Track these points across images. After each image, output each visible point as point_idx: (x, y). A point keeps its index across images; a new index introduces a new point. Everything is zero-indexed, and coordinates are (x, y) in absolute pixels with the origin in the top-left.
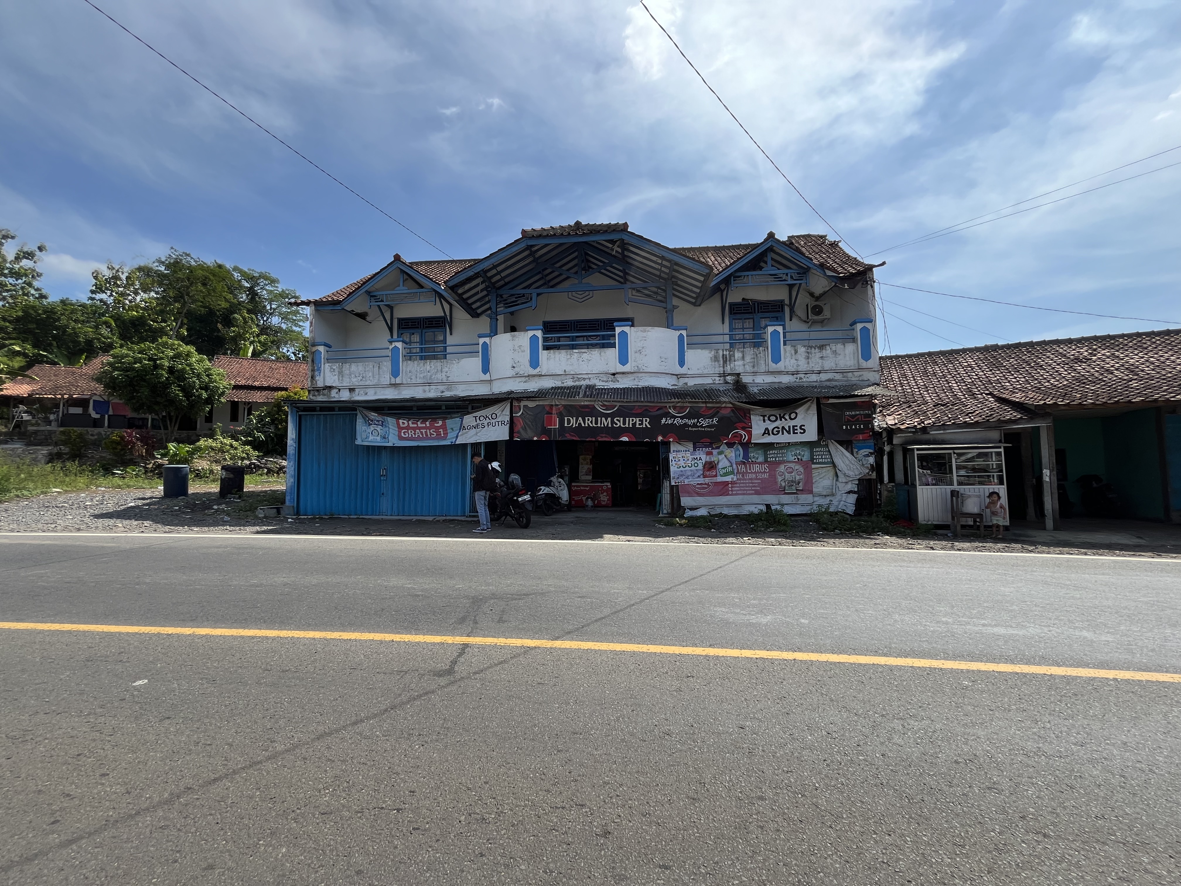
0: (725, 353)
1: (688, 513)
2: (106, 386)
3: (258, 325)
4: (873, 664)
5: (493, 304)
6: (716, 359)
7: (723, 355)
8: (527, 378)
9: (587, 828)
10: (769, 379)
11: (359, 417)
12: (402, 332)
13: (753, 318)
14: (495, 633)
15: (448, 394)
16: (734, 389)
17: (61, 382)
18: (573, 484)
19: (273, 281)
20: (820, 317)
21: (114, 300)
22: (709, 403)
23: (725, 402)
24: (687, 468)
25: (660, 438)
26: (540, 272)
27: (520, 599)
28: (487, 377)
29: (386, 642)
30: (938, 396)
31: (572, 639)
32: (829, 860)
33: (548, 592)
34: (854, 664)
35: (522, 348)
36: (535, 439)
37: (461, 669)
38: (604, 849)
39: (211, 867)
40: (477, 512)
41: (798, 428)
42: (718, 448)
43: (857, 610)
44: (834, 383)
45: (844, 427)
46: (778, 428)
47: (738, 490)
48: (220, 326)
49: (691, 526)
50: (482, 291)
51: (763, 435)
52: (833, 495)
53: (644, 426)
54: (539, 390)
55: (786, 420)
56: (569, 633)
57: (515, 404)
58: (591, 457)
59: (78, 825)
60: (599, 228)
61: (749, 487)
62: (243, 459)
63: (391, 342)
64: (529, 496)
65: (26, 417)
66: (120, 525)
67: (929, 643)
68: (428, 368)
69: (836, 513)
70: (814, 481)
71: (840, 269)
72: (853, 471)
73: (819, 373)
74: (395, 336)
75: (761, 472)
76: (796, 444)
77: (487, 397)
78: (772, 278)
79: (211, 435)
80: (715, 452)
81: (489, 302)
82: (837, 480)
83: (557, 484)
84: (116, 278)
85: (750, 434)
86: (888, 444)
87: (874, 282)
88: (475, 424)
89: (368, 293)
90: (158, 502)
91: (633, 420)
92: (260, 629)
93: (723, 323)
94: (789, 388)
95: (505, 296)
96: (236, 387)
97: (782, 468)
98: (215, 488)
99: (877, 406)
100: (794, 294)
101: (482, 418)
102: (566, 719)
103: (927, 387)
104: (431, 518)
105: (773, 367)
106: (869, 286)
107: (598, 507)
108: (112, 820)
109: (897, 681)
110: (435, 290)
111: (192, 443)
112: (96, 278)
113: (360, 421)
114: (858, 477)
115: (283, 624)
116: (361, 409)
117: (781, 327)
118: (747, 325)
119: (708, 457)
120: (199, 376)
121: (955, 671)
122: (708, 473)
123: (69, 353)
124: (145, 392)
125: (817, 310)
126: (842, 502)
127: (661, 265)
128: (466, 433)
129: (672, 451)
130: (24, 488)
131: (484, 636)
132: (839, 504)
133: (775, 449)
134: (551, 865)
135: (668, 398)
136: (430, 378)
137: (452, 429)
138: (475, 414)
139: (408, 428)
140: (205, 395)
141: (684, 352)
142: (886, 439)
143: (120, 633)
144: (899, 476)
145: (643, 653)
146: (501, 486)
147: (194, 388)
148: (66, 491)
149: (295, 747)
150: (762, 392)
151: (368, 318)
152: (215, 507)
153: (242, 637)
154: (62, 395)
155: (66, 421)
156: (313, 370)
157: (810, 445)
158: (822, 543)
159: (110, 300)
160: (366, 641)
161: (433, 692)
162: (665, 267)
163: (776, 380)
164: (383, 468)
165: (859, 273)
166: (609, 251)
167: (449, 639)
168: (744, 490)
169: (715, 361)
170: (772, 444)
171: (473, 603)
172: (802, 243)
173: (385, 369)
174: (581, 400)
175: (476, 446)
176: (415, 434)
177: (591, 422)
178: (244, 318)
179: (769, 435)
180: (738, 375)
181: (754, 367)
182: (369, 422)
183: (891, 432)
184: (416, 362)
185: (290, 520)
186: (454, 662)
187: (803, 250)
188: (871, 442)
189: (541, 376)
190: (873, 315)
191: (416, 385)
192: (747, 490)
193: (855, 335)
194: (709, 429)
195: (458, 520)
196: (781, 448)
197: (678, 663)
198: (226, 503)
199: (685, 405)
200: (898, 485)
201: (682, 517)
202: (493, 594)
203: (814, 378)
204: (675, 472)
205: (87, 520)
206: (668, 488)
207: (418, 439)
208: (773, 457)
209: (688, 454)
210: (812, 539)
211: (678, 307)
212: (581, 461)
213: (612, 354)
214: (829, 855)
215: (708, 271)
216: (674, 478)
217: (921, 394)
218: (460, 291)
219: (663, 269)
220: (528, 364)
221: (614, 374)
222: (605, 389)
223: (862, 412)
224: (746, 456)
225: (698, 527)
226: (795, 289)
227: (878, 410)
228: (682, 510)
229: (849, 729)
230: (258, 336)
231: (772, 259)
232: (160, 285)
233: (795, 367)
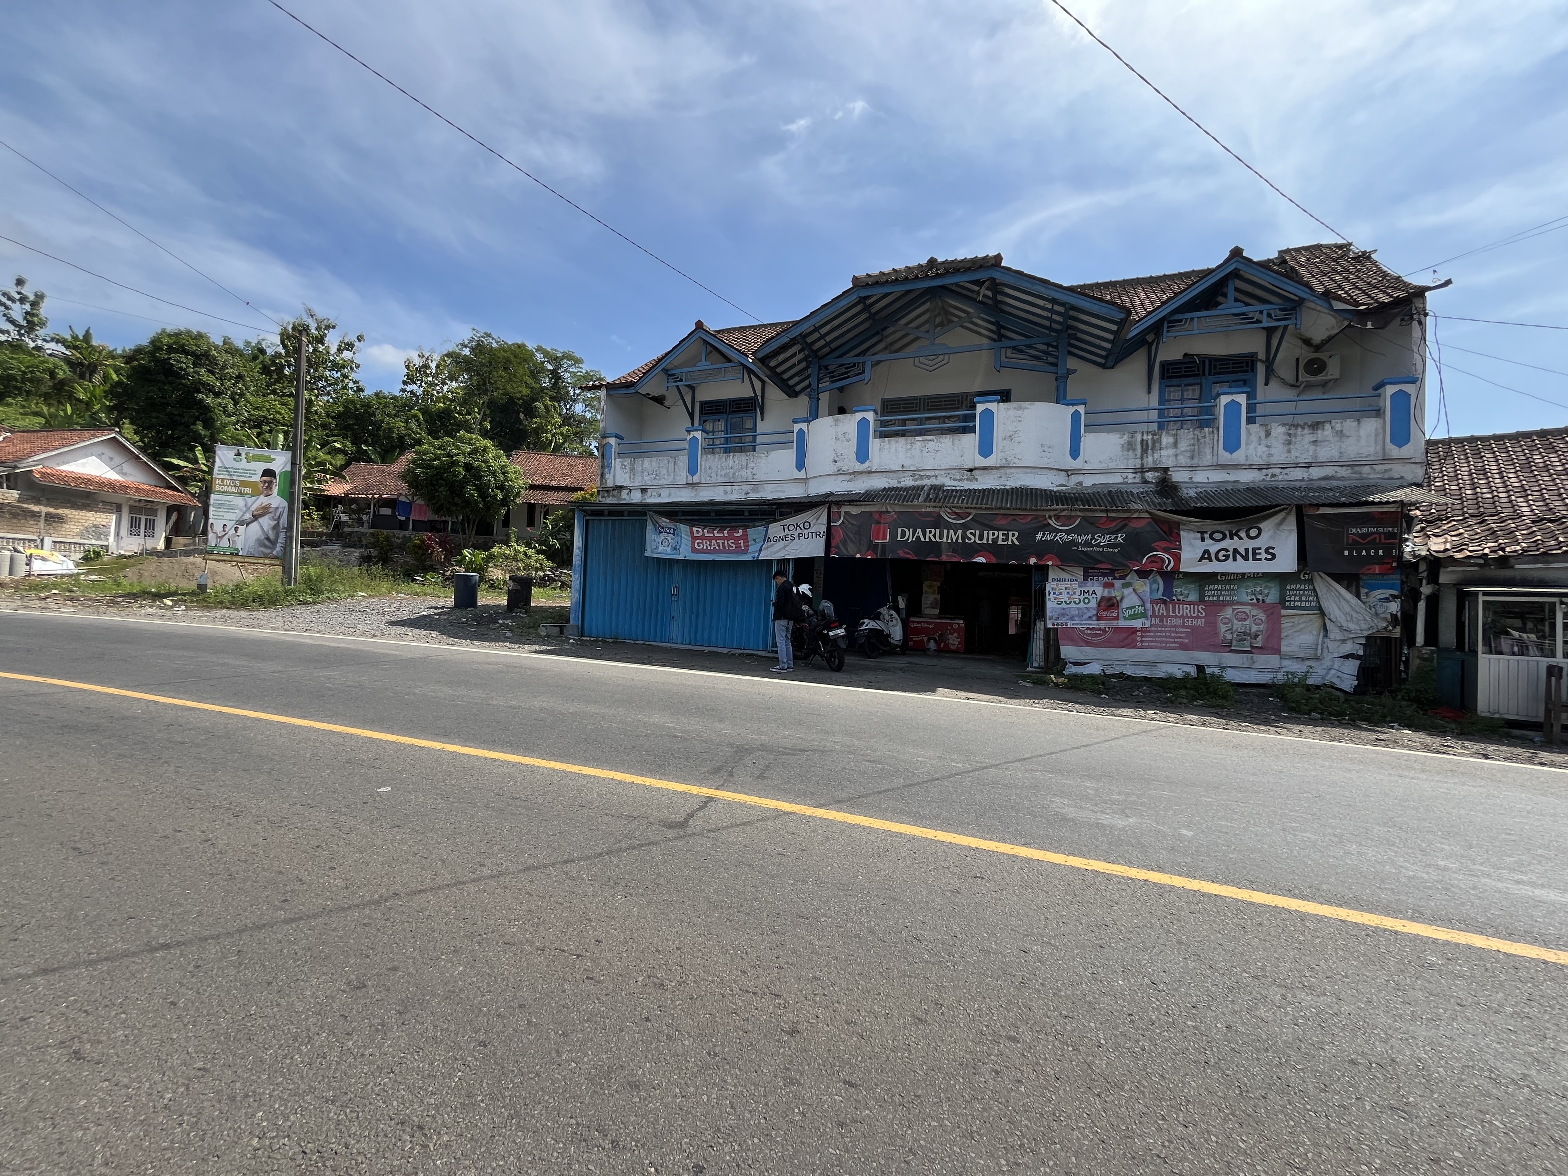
0: (1145, 437)
1: (1071, 670)
2: (411, 486)
3: (560, 415)
4: (1276, 907)
5: (813, 380)
6: (1130, 446)
7: (1142, 440)
8: (852, 476)
9: (773, 1020)
10: (1217, 476)
11: (649, 522)
12: (705, 419)
13: (1200, 384)
14: (749, 790)
15: (753, 496)
16: (1157, 492)
17: (372, 481)
18: (912, 619)
19: (577, 361)
20: (1320, 378)
21: (424, 391)
22: (1113, 511)
23: (1136, 511)
24: (1073, 605)
25: (1033, 561)
26: (878, 333)
27: (793, 754)
28: (802, 474)
29: (625, 783)
30: (1547, 504)
31: (840, 810)
32: (1076, 1133)
33: (832, 751)
34: (1243, 901)
35: (847, 436)
36: (858, 556)
37: (696, 824)
38: (784, 1048)
39: (395, 969)
40: (776, 647)
41: (1262, 551)
42: (1123, 577)
43: (1284, 830)
44: (1335, 483)
45: (1346, 553)
46: (1227, 551)
47: (1152, 642)
48: (522, 416)
49: (1071, 688)
50: (799, 362)
51: (1200, 560)
52: (1317, 659)
53: (1010, 543)
54: (867, 491)
55: (1241, 538)
56: (840, 801)
57: (834, 509)
58: (939, 584)
59: (301, 907)
60: (961, 265)
61: (1170, 637)
62: (537, 569)
63: (689, 431)
64: (843, 630)
65: (344, 518)
66: (410, 634)
67: (1393, 892)
68: (731, 463)
69: (1317, 687)
70: (1283, 635)
71: (1362, 298)
72: (1357, 624)
73: (1308, 467)
74: (696, 423)
75: (1192, 617)
76: (1255, 577)
77: (798, 501)
78: (1237, 320)
79: (506, 542)
80: (1118, 583)
81: (809, 376)
82: (1326, 636)
83: (887, 617)
84: (426, 366)
85: (1177, 558)
86: (1428, 583)
87: (1426, 315)
88: (782, 534)
89: (665, 371)
90: (448, 613)
91: (993, 534)
92: (505, 753)
93: (1149, 393)
94: (1251, 490)
95: (831, 368)
96: (533, 487)
97: (1228, 612)
98: (504, 601)
99: (1416, 521)
100: (1275, 343)
101: (791, 528)
102: (796, 899)
103: (1526, 490)
104: (725, 651)
105: (1225, 457)
106: (1415, 323)
107: (943, 651)
108: (328, 908)
109: (1304, 936)
110: (742, 364)
111: (487, 549)
112: (408, 367)
113: (650, 527)
114: (1366, 633)
115: (528, 750)
116: (651, 513)
117: (1245, 396)
118: (1189, 394)
119: (1106, 590)
120: (494, 474)
121: (1421, 940)
122: (1104, 614)
123: (383, 450)
124: (443, 491)
125: (1316, 367)
126: (1333, 672)
127: (1051, 311)
128: (771, 546)
129: (1050, 580)
130: (335, 590)
131: (736, 791)
132: (1327, 674)
133: (1217, 582)
134: (718, 1048)
135: (1047, 503)
136: (733, 477)
137: (755, 540)
138: (782, 523)
139: (703, 538)
140: (500, 496)
141: (1080, 438)
142: (1425, 575)
143: (380, 740)
144: (1447, 635)
145: (927, 839)
146: (809, 616)
147: (489, 486)
148: (370, 595)
149: (500, 874)
150: (1200, 496)
151: (666, 403)
152: (500, 621)
153: (485, 758)
154: (373, 495)
155: (378, 522)
156: (603, 467)
157: (1282, 578)
158: (1278, 730)
159: (420, 392)
160: (604, 779)
161: (656, 843)
162: (1058, 313)
163: (1231, 478)
164: (674, 586)
165: (1397, 302)
166: (975, 296)
167: (694, 790)
168: (1161, 642)
169: (1128, 450)
170: (1215, 575)
171: (736, 752)
172: (1303, 259)
173: (680, 464)
174: (920, 505)
175: (783, 563)
176: (710, 545)
177: (934, 536)
178: (546, 407)
179: (1211, 560)
180: (1166, 470)
181: (1192, 458)
182: (659, 529)
183: (1435, 563)
184: (717, 456)
185: (571, 641)
186: (691, 816)
187: (1303, 271)
188: (1396, 579)
189: (870, 472)
190: (1420, 371)
191: (716, 485)
192: (1167, 642)
193: (1381, 404)
194: (1110, 550)
195: (757, 655)
196: (1230, 582)
197: (968, 859)
198: (512, 618)
199: (1073, 514)
200: (1441, 651)
201: (1060, 674)
202: (762, 745)
203: (1297, 474)
204: (1053, 609)
205: (382, 626)
206: (1042, 632)
207: (714, 552)
208: (1213, 595)
209: (1075, 585)
210: (1267, 722)
211: (1075, 371)
212: (925, 588)
213: (970, 441)
214: (1079, 1128)
215: (1123, 316)
216: (1051, 618)
217: (1511, 501)
218: (773, 364)
219: (1055, 317)
220: (854, 456)
221: (971, 470)
222: (957, 491)
223: (1381, 530)
224: (1168, 591)
225: (1083, 690)
226: (1278, 334)
227: (1418, 528)
228: (1061, 664)
229: (1189, 984)
230: (560, 427)
231: (1237, 290)
232: (468, 370)
233: (1265, 457)
